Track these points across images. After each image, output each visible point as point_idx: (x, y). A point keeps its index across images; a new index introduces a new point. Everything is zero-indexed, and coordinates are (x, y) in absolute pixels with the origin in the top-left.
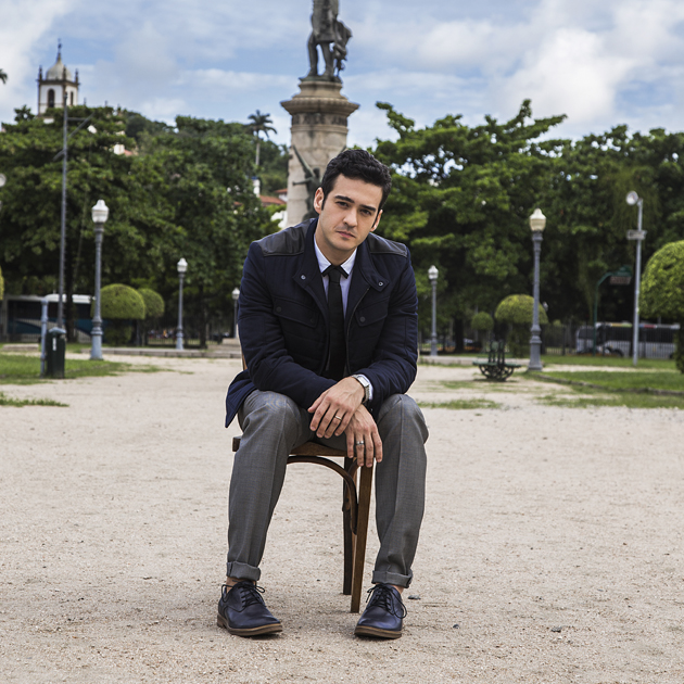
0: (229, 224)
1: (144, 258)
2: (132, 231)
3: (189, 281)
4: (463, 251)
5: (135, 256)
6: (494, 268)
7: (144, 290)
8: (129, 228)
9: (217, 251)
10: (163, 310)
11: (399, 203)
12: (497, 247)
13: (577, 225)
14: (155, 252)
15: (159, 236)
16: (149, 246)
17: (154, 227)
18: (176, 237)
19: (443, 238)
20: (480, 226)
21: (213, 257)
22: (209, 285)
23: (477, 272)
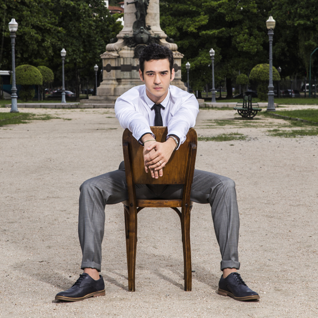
0: (90, 25)
1: (41, 48)
2: (33, 32)
3: (68, 61)
4: (230, 38)
5: (35, 47)
6: (249, 47)
7: (41, 67)
8: (31, 30)
9: (84, 42)
10: (53, 78)
11: (191, 10)
12: (251, 35)
13: (298, 20)
14: (47, 44)
15: (49, 34)
16: (43, 40)
17: (46, 29)
18: (59, 34)
19: (218, 31)
20: (240, 22)
21: (82, 45)
22: (80, 62)
23: (239, 50)
